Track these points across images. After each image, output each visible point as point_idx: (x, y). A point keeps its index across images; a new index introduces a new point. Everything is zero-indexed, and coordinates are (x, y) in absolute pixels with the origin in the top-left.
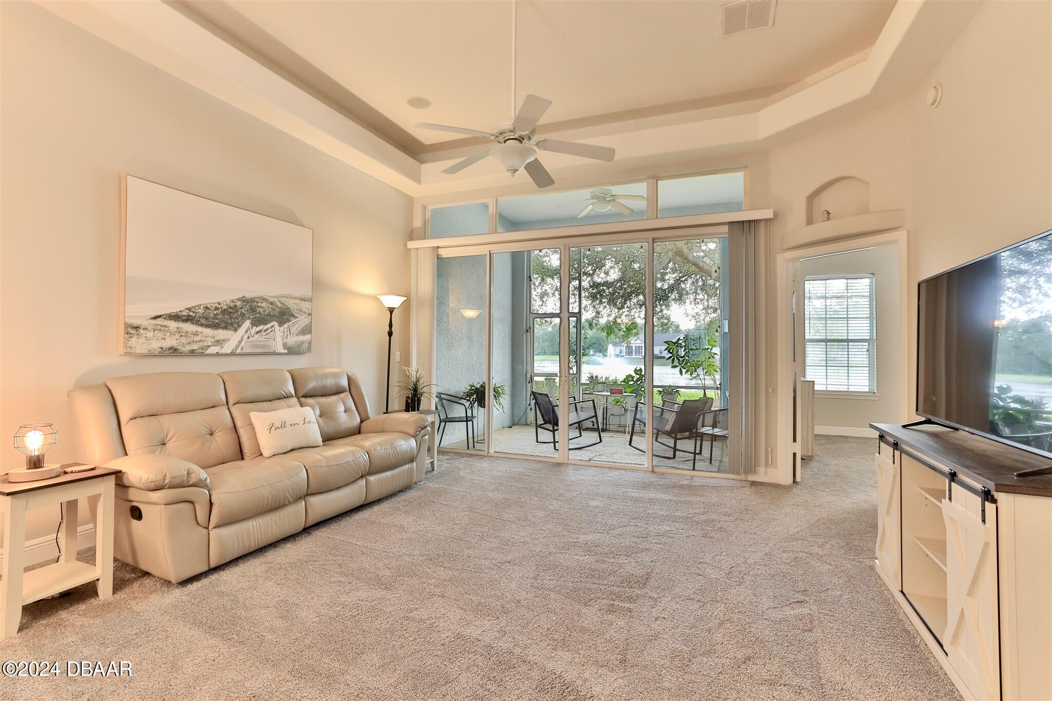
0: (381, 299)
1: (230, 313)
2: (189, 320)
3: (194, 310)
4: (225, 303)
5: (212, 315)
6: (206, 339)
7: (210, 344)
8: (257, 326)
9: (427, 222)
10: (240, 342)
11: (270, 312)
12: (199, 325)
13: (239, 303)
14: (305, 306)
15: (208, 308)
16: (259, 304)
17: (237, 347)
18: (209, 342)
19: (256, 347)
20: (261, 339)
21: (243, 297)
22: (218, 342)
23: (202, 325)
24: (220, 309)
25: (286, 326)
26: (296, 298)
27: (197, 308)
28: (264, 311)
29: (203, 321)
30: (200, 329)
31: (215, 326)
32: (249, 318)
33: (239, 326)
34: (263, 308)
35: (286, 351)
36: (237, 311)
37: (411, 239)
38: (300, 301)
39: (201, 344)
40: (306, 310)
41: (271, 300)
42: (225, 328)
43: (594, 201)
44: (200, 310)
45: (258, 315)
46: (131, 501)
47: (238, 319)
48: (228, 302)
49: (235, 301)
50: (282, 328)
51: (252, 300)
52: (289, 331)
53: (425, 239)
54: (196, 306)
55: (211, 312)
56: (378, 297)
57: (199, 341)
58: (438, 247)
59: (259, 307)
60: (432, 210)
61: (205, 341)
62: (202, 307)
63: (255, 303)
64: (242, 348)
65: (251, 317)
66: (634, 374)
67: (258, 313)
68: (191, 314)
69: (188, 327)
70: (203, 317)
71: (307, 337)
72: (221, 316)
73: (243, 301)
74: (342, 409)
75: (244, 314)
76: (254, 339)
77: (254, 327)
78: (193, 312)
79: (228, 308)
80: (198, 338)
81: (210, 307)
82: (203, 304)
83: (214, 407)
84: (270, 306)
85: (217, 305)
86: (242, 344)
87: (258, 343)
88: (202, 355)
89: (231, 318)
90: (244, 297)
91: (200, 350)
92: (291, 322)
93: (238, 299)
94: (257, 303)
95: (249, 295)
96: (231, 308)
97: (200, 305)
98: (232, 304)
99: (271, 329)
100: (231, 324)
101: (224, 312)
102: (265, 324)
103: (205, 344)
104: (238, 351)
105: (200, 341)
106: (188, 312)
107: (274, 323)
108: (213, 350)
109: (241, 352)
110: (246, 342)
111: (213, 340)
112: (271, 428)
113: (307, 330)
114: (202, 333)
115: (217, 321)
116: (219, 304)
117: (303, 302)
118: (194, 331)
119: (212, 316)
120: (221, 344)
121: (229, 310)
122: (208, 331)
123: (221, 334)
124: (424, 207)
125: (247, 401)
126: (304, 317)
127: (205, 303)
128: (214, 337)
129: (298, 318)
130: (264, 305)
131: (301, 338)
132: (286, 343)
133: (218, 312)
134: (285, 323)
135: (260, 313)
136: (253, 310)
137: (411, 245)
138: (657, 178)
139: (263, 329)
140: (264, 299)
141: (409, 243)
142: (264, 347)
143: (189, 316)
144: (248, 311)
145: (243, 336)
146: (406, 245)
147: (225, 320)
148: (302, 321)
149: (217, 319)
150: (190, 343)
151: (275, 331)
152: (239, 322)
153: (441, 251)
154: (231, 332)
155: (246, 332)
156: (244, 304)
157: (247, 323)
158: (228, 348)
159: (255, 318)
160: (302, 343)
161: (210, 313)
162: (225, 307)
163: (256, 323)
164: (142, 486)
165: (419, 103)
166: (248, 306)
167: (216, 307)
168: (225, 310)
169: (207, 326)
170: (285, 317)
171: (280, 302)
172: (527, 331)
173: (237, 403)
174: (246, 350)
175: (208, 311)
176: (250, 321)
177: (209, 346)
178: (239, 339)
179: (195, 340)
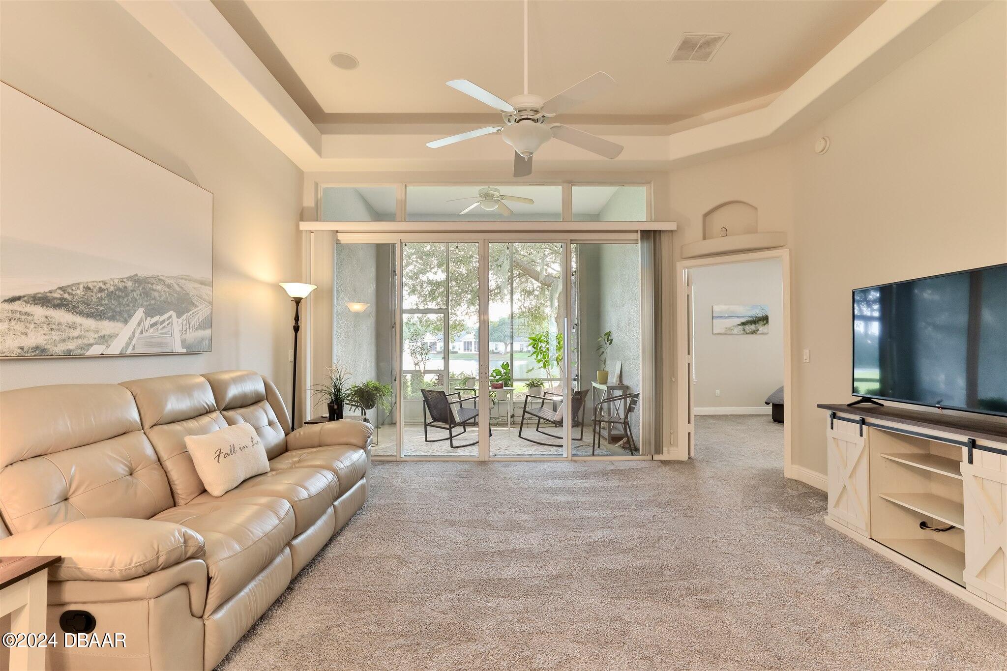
0: (284, 286)
1: (119, 297)
2: (63, 305)
3: (70, 291)
4: (112, 283)
5: (94, 300)
6: (87, 334)
7: (92, 341)
8: (152, 317)
9: (319, 201)
10: (131, 339)
11: (167, 298)
12: (77, 313)
13: (129, 284)
14: (205, 291)
15: (90, 289)
16: (154, 287)
17: (128, 345)
18: (91, 337)
19: (152, 345)
20: (157, 334)
21: (134, 276)
22: (104, 339)
23: (81, 313)
24: (106, 291)
25: (184, 317)
26: (196, 281)
27: (74, 288)
28: (160, 297)
29: (82, 307)
30: (79, 319)
31: (99, 316)
32: (142, 305)
33: (130, 316)
34: (158, 291)
35: (185, 351)
36: (127, 295)
37: (302, 220)
38: (200, 286)
39: (80, 341)
40: (207, 298)
41: (168, 281)
42: (112, 318)
43: (481, 199)
44: (78, 292)
45: (153, 302)
46: (63, 604)
47: (128, 305)
48: (116, 281)
49: (124, 280)
50: (180, 320)
51: (146, 281)
52: (188, 324)
53: (317, 221)
54: (73, 285)
55: (94, 294)
56: (280, 284)
57: (77, 338)
58: (337, 232)
59: (154, 290)
60: (325, 190)
61: (85, 337)
62: (81, 286)
63: (150, 285)
64: (134, 346)
65: (145, 303)
66: (501, 369)
67: (153, 299)
68: (66, 296)
69: (62, 316)
70: (84, 302)
71: (207, 332)
72: (106, 302)
73: (135, 281)
74: (266, 422)
75: (136, 300)
76: (148, 334)
77: (149, 318)
78: (69, 294)
79: (117, 290)
80: (76, 333)
81: (92, 287)
82: (83, 283)
83: (124, 434)
84: (167, 290)
85: (101, 285)
86: (134, 341)
87: (153, 340)
88: (81, 357)
89: (120, 304)
90: (136, 275)
91: (79, 351)
92: (191, 313)
93: (129, 278)
94: (152, 284)
95: (142, 274)
96: (119, 289)
97: (78, 284)
98: (121, 285)
99: (168, 321)
100: (120, 313)
101: (111, 295)
102: (161, 314)
103: (86, 341)
104: (129, 352)
105: (79, 337)
106: (62, 293)
107: (171, 313)
108: (96, 350)
109: (133, 352)
110: (138, 338)
111: (96, 336)
112: (219, 456)
113: (208, 323)
114: (81, 325)
115: (101, 308)
116: (105, 283)
117: (203, 286)
118: (70, 322)
119: (96, 300)
120: (107, 341)
121: (117, 292)
122: (90, 323)
123: (107, 327)
124: (317, 184)
125: (166, 422)
126: (204, 305)
127: (85, 281)
128: (97, 332)
129: (198, 307)
130: (159, 287)
131: (201, 333)
132: (185, 340)
133: (103, 295)
134: (183, 313)
135: (155, 299)
136: (146, 294)
137: (304, 226)
138: (572, 183)
139: (158, 321)
140: (161, 281)
141: (301, 223)
142: (160, 345)
143: (62, 299)
144: (141, 295)
145: (135, 330)
146: (298, 226)
147: (113, 307)
148: (201, 312)
149: (102, 305)
150: (64, 341)
151: (172, 324)
152: (129, 310)
153: (340, 236)
154: (120, 325)
155: (139, 324)
156: (137, 285)
157: (140, 313)
158: (115, 348)
159: (150, 305)
160: (203, 339)
161: (92, 296)
162: (112, 289)
163: (149, 313)
164: (117, 575)
165: (344, 61)
166: (140, 288)
167: (100, 288)
168: (112, 292)
169: (89, 315)
170: (183, 306)
171: (178, 285)
172: (393, 328)
173: (155, 425)
174: (138, 350)
175: (90, 293)
176: (143, 309)
177: (91, 345)
178: (129, 334)
179: (71, 335)
